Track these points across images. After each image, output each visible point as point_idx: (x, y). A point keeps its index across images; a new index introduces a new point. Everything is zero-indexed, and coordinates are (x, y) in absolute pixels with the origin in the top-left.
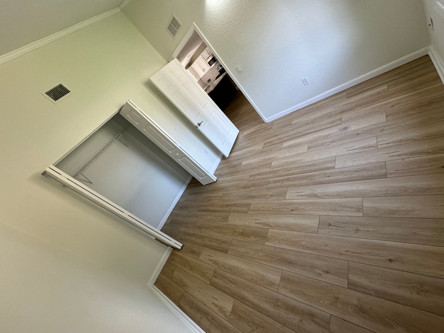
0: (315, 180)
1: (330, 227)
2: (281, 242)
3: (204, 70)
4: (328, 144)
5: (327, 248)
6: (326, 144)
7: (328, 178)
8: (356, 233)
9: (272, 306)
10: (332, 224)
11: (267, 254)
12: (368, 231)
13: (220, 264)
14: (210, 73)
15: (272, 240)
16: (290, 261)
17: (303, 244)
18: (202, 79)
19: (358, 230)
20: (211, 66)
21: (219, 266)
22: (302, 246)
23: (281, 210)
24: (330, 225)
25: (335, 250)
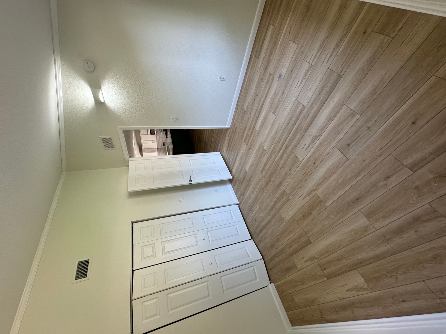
0: (303, 128)
1: (351, 146)
2: (335, 193)
3: (153, 142)
4: (282, 97)
5: (367, 162)
6: (281, 98)
7: (309, 118)
8: (371, 130)
9: (386, 244)
10: (349, 143)
11: (337, 211)
12: (376, 121)
13: (316, 256)
14: (159, 139)
15: (328, 198)
16: (357, 198)
17: (349, 177)
18: (158, 148)
19: (369, 128)
20: (154, 134)
21: (317, 258)
22: (350, 179)
23: (307, 172)
24: (349, 145)
25: (372, 158)
